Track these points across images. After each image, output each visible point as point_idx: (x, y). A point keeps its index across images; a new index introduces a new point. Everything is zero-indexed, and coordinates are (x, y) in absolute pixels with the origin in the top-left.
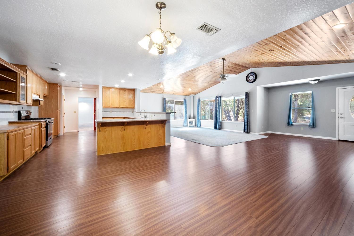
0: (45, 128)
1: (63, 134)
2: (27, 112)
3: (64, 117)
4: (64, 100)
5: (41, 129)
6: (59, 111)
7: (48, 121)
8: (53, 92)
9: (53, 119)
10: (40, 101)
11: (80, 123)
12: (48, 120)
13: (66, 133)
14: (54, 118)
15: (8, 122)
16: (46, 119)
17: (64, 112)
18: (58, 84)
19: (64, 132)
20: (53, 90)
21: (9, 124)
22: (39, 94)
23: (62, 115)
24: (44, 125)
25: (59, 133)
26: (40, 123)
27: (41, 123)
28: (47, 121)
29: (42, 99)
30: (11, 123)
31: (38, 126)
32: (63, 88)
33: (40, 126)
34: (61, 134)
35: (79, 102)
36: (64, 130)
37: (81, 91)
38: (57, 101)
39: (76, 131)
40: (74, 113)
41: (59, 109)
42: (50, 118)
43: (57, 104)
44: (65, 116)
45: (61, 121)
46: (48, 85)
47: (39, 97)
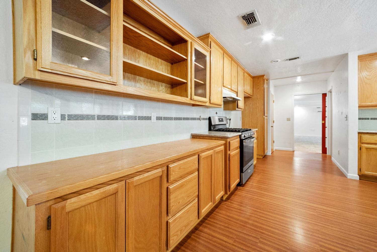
0: (239, 150)
1: (272, 154)
2: (221, 119)
3: (272, 127)
4: (273, 101)
5: (228, 152)
6: (266, 118)
7: (245, 137)
8: (258, 89)
9: (257, 131)
10: (238, 101)
11: (297, 134)
12: (243, 133)
13: (276, 150)
14: (257, 129)
15: (190, 135)
16: (241, 131)
17: (273, 119)
18: (263, 76)
19: (273, 148)
20: (258, 85)
21: (193, 138)
22: (236, 90)
23: (270, 124)
24: (235, 143)
25: (266, 152)
26: (226, 142)
27: (228, 140)
28: (243, 136)
29: (241, 99)
30: (194, 137)
31: (222, 148)
32: (272, 83)
33: (227, 146)
34: (269, 153)
35: (295, 105)
36: (272, 146)
37: (298, 84)
38: (263, 102)
39: (291, 149)
40: (288, 120)
41: (265, 115)
42: (250, 130)
43: (263, 107)
44: (275, 125)
45: (268, 134)
46: (252, 79)
47: (236, 95)
